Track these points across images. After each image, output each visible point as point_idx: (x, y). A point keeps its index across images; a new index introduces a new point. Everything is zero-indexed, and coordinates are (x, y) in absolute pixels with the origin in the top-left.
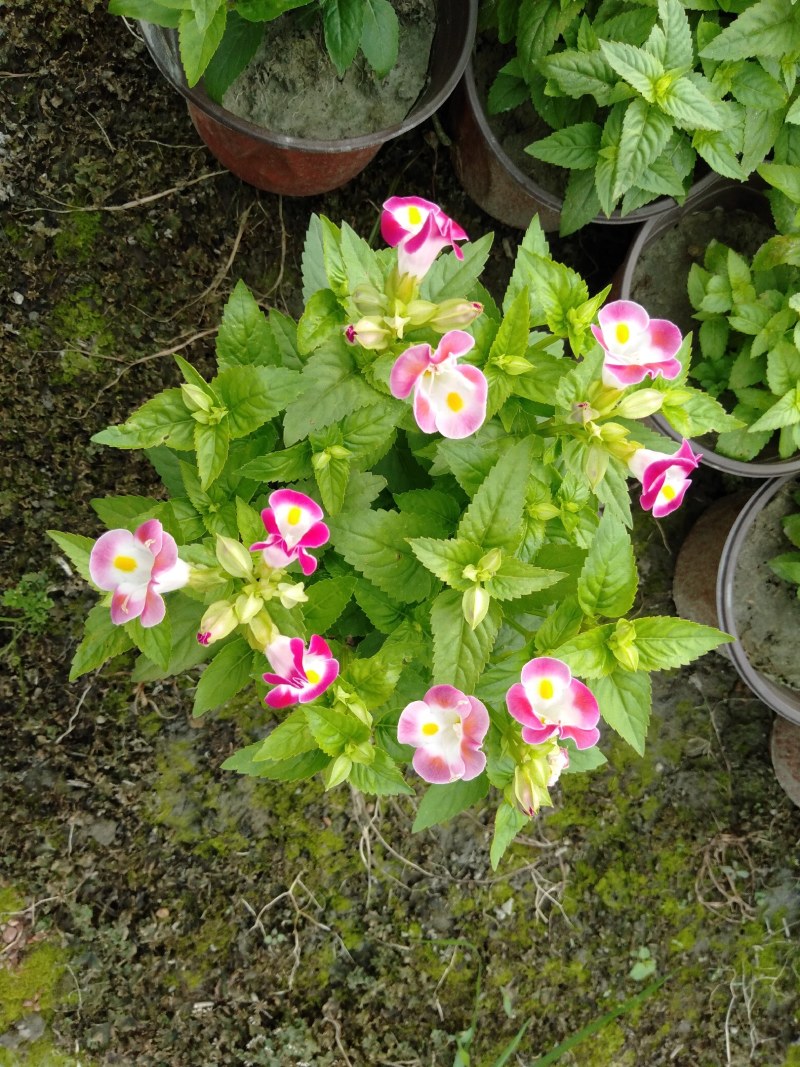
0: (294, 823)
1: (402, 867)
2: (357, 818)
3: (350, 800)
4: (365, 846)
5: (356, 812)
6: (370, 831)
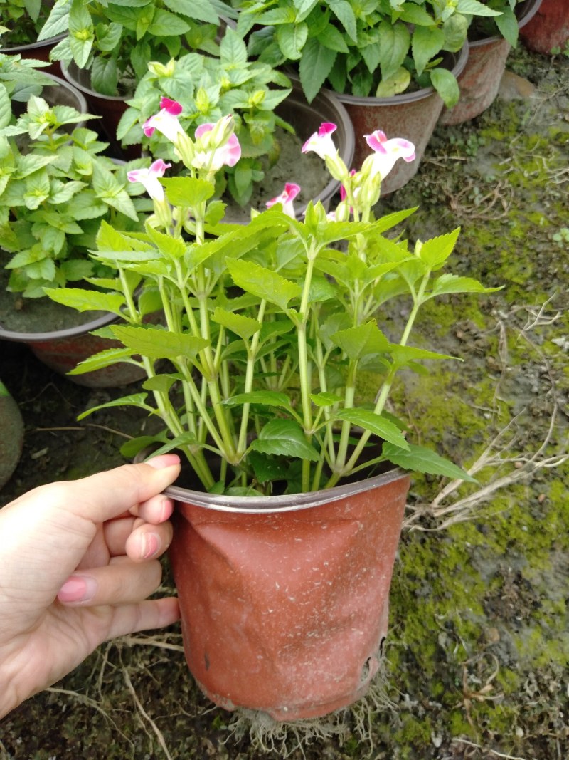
0: (553, 526)
1: (558, 429)
2: (531, 474)
3: (518, 482)
4: (552, 462)
5: (526, 476)
6: (537, 461)
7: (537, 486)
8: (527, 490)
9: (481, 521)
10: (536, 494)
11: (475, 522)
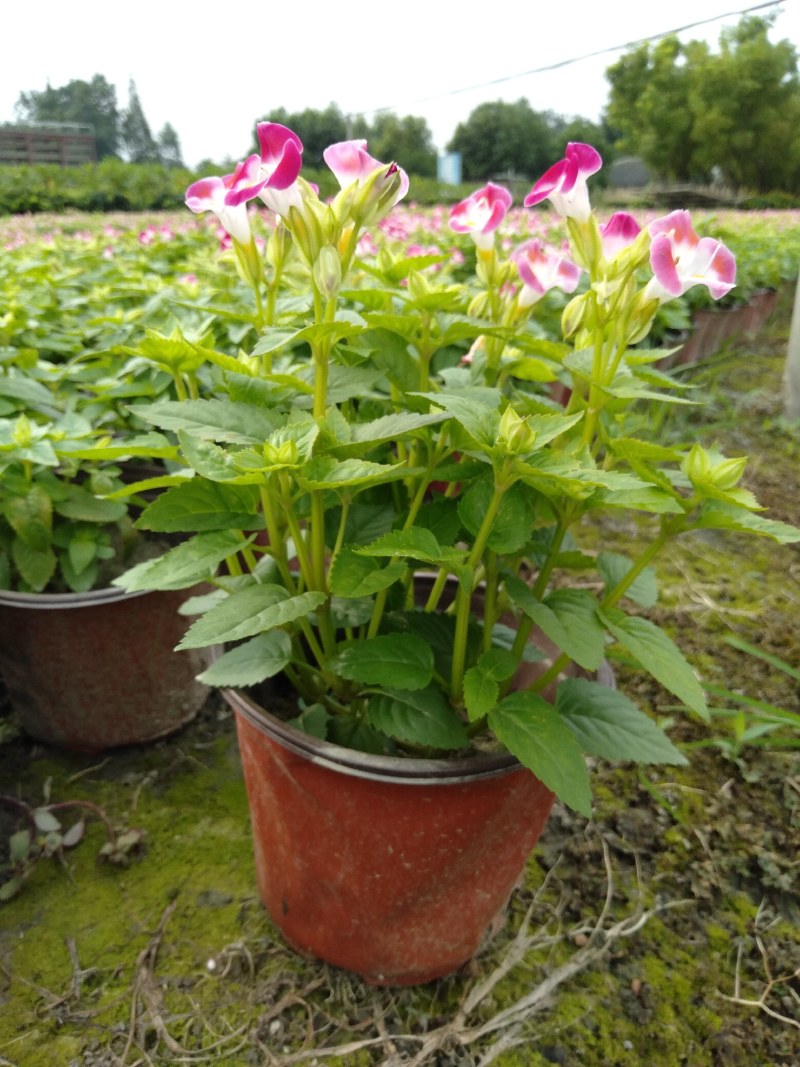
1: (620, 876)
2: (604, 950)
4: (628, 926)
7: (621, 969)
8: (609, 979)
9: (548, 1042)
10: (626, 983)
11: (538, 1047)
